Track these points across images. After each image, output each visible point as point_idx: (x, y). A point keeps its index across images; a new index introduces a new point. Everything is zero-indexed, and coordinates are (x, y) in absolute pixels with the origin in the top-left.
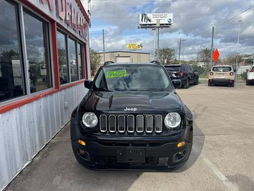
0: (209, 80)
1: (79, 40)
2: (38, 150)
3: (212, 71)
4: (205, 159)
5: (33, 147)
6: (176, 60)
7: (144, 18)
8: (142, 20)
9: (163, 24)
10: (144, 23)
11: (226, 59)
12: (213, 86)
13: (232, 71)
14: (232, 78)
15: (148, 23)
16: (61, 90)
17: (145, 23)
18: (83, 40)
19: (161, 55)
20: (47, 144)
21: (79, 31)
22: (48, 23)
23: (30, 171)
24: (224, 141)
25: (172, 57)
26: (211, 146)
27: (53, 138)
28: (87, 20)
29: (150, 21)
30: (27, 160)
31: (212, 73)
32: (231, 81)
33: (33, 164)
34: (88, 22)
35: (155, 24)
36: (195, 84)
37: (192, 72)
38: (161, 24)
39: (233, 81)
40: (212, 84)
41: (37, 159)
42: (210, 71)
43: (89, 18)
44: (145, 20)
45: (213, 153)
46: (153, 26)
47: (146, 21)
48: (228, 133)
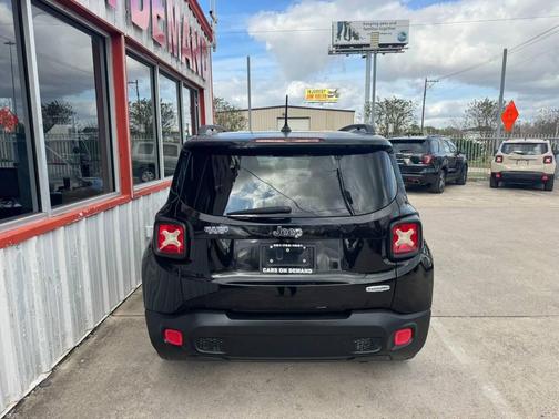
0: (493, 174)
1: (187, 79)
2: (71, 345)
3: (499, 153)
4: (485, 387)
5: (56, 339)
6: (414, 127)
7: (343, 31)
8: (339, 36)
9: (388, 45)
10: (342, 41)
11: (532, 125)
12: (503, 187)
13: (550, 153)
14: (549, 169)
15: (353, 41)
16: (136, 198)
17: (346, 43)
18: (197, 80)
19: (380, 115)
20: (95, 329)
21: (187, 60)
22: (104, 38)
23: (42, 402)
24: (535, 335)
25: (406, 119)
26: (501, 350)
27: (111, 314)
28: (208, 32)
29: (356, 37)
30: (39, 372)
31: (501, 157)
32: (545, 178)
33: (52, 381)
34: (210, 39)
35: (369, 45)
36: (460, 181)
37: (451, 155)
38: (380, 45)
39: (551, 177)
40: (500, 184)
41: (65, 367)
42: (495, 152)
43: (213, 29)
44: (345, 35)
45: (506, 368)
46: (364, 48)
47: (348, 37)
48: (544, 313)
